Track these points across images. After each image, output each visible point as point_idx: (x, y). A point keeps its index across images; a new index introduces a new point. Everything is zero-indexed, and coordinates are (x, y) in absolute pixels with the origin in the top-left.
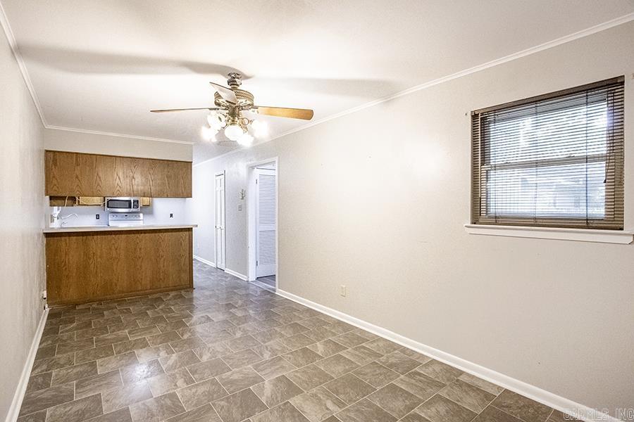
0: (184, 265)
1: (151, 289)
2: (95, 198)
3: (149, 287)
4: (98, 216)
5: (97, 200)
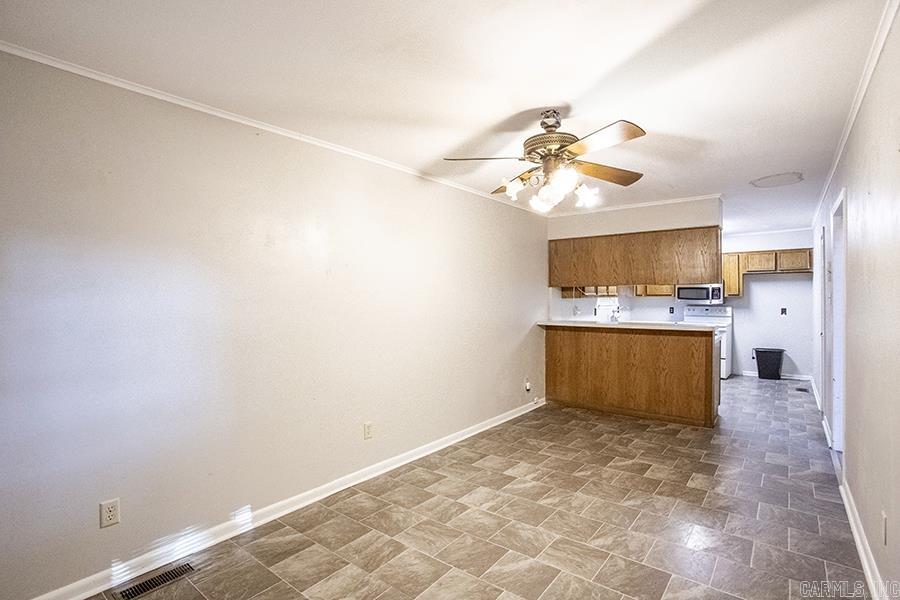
0: (697, 387)
1: (646, 411)
2: (664, 287)
3: (644, 407)
4: (672, 310)
5: (666, 289)
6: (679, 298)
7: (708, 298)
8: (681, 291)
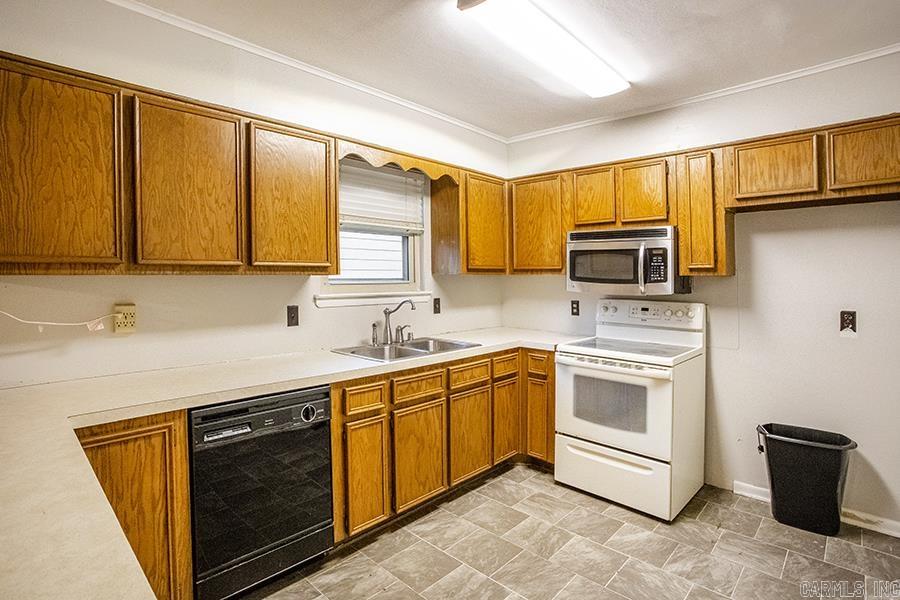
4: (575, 310)
6: (573, 277)
7: (635, 281)
8: (580, 260)
